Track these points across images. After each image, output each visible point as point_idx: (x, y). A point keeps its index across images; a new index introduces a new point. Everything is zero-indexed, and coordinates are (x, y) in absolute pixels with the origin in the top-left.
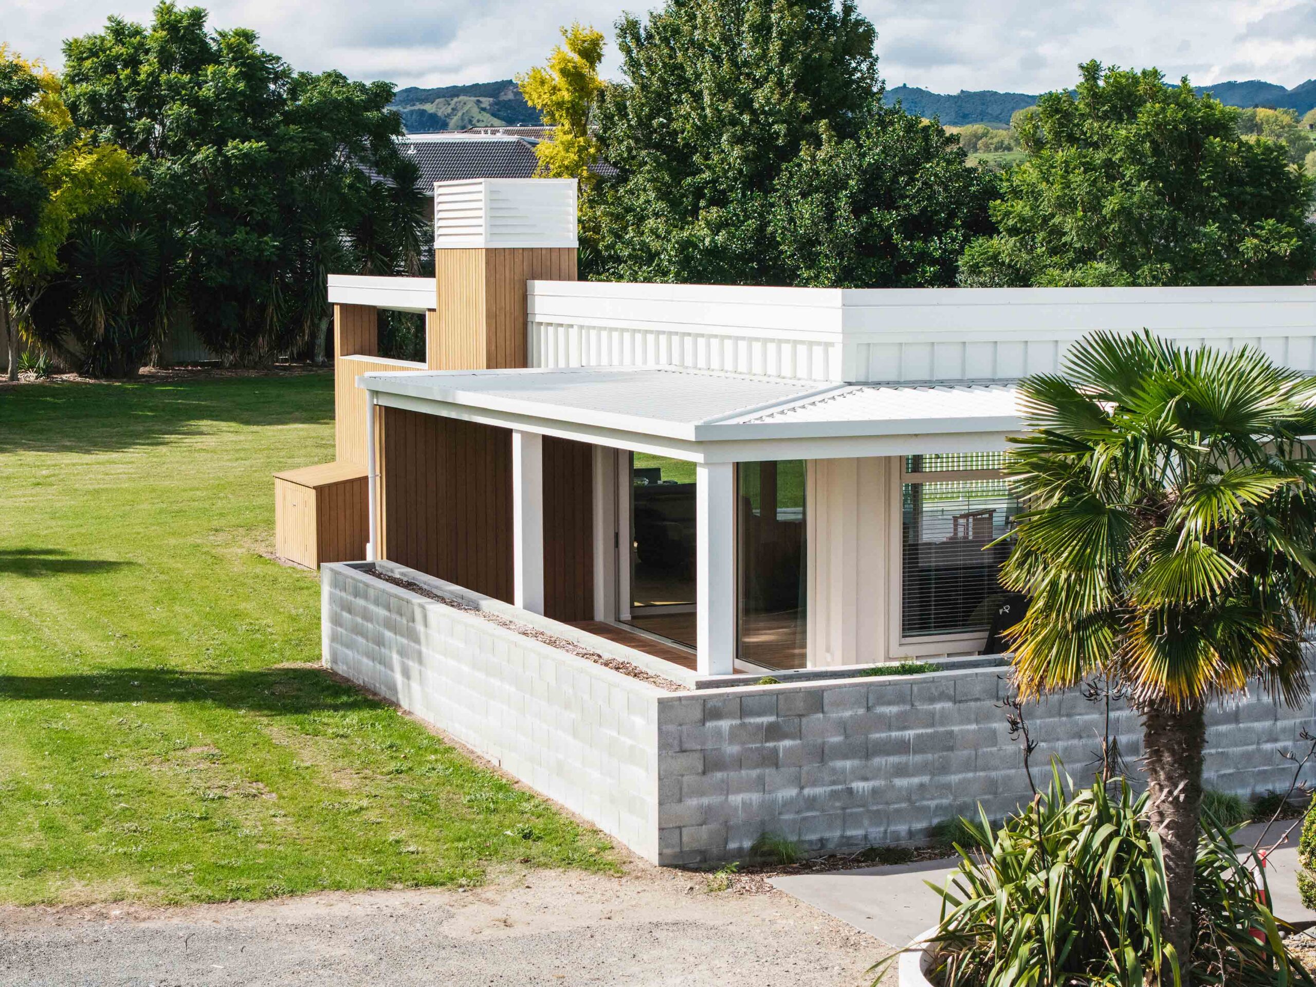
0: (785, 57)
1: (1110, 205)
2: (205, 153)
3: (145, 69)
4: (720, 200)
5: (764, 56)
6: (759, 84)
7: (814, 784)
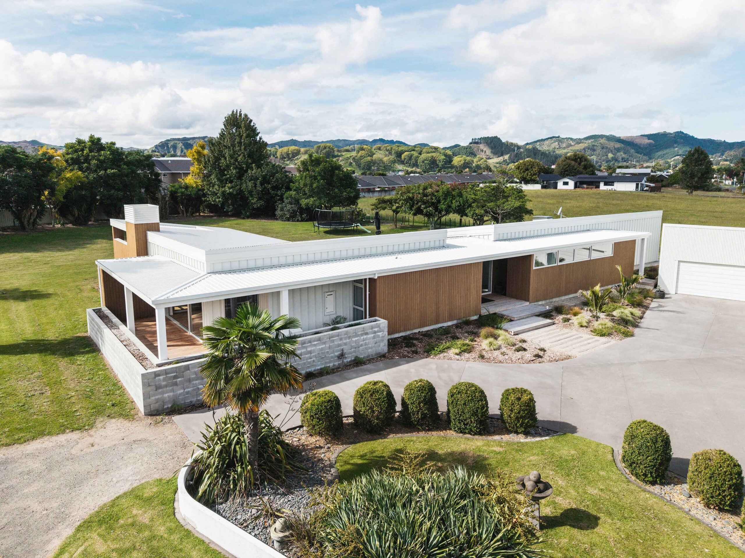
0: (245, 149)
1: (315, 185)
2: (102, 173)
3: (85, 152)
4: (231, 182)
5: (240, 150)
6: (239, 155)
7: (188, 388)
